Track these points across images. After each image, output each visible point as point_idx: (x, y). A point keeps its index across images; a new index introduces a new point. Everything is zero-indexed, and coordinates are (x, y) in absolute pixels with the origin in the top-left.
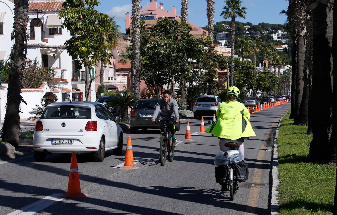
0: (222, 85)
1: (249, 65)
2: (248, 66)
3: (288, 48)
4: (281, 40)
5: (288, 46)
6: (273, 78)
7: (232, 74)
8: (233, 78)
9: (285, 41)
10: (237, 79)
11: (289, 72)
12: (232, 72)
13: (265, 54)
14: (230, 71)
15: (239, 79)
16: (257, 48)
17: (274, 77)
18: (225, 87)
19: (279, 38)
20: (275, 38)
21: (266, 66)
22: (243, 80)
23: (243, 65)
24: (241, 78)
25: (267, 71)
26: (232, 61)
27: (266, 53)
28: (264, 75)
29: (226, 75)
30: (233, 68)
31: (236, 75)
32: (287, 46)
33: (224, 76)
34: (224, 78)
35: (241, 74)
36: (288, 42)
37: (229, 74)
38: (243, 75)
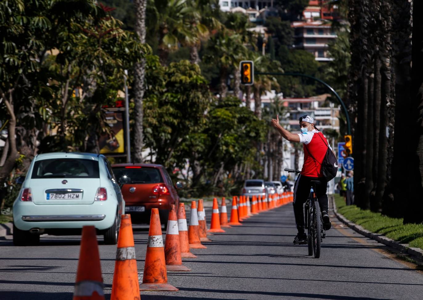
0: (108, 141)
1: (190, 76)
2: (186, 79)
3: (265, 37)
4: (244, 11)
5: (267, 32)
6: (250, 122)
7: (139, 107)
8: (141, 120)
9: (258, 14)
10: (154, 121)
11: (280, 110)
12: (139, 98)
14: (132, 93)
15: (159, 121)
16: (201, 26)
17: (255, 120)
18: (116, 147)
19: (236, 6)
20: (224, 6)
21: (249, 81)
22: (171, 125)
23: (169, 77)
24: (167, 118)
25: (231, 101)
26: (139, 65)
27: (228, 45)
28: (228, 113)
29: (122, 109)
30: (141, 86)
31: (150, 108)
32: (263, 32)
33: (115, 112)
34: (114, 119)
35: (165, 108)
36: (267, 18)
37: (129, 106)
38: (171, 109)
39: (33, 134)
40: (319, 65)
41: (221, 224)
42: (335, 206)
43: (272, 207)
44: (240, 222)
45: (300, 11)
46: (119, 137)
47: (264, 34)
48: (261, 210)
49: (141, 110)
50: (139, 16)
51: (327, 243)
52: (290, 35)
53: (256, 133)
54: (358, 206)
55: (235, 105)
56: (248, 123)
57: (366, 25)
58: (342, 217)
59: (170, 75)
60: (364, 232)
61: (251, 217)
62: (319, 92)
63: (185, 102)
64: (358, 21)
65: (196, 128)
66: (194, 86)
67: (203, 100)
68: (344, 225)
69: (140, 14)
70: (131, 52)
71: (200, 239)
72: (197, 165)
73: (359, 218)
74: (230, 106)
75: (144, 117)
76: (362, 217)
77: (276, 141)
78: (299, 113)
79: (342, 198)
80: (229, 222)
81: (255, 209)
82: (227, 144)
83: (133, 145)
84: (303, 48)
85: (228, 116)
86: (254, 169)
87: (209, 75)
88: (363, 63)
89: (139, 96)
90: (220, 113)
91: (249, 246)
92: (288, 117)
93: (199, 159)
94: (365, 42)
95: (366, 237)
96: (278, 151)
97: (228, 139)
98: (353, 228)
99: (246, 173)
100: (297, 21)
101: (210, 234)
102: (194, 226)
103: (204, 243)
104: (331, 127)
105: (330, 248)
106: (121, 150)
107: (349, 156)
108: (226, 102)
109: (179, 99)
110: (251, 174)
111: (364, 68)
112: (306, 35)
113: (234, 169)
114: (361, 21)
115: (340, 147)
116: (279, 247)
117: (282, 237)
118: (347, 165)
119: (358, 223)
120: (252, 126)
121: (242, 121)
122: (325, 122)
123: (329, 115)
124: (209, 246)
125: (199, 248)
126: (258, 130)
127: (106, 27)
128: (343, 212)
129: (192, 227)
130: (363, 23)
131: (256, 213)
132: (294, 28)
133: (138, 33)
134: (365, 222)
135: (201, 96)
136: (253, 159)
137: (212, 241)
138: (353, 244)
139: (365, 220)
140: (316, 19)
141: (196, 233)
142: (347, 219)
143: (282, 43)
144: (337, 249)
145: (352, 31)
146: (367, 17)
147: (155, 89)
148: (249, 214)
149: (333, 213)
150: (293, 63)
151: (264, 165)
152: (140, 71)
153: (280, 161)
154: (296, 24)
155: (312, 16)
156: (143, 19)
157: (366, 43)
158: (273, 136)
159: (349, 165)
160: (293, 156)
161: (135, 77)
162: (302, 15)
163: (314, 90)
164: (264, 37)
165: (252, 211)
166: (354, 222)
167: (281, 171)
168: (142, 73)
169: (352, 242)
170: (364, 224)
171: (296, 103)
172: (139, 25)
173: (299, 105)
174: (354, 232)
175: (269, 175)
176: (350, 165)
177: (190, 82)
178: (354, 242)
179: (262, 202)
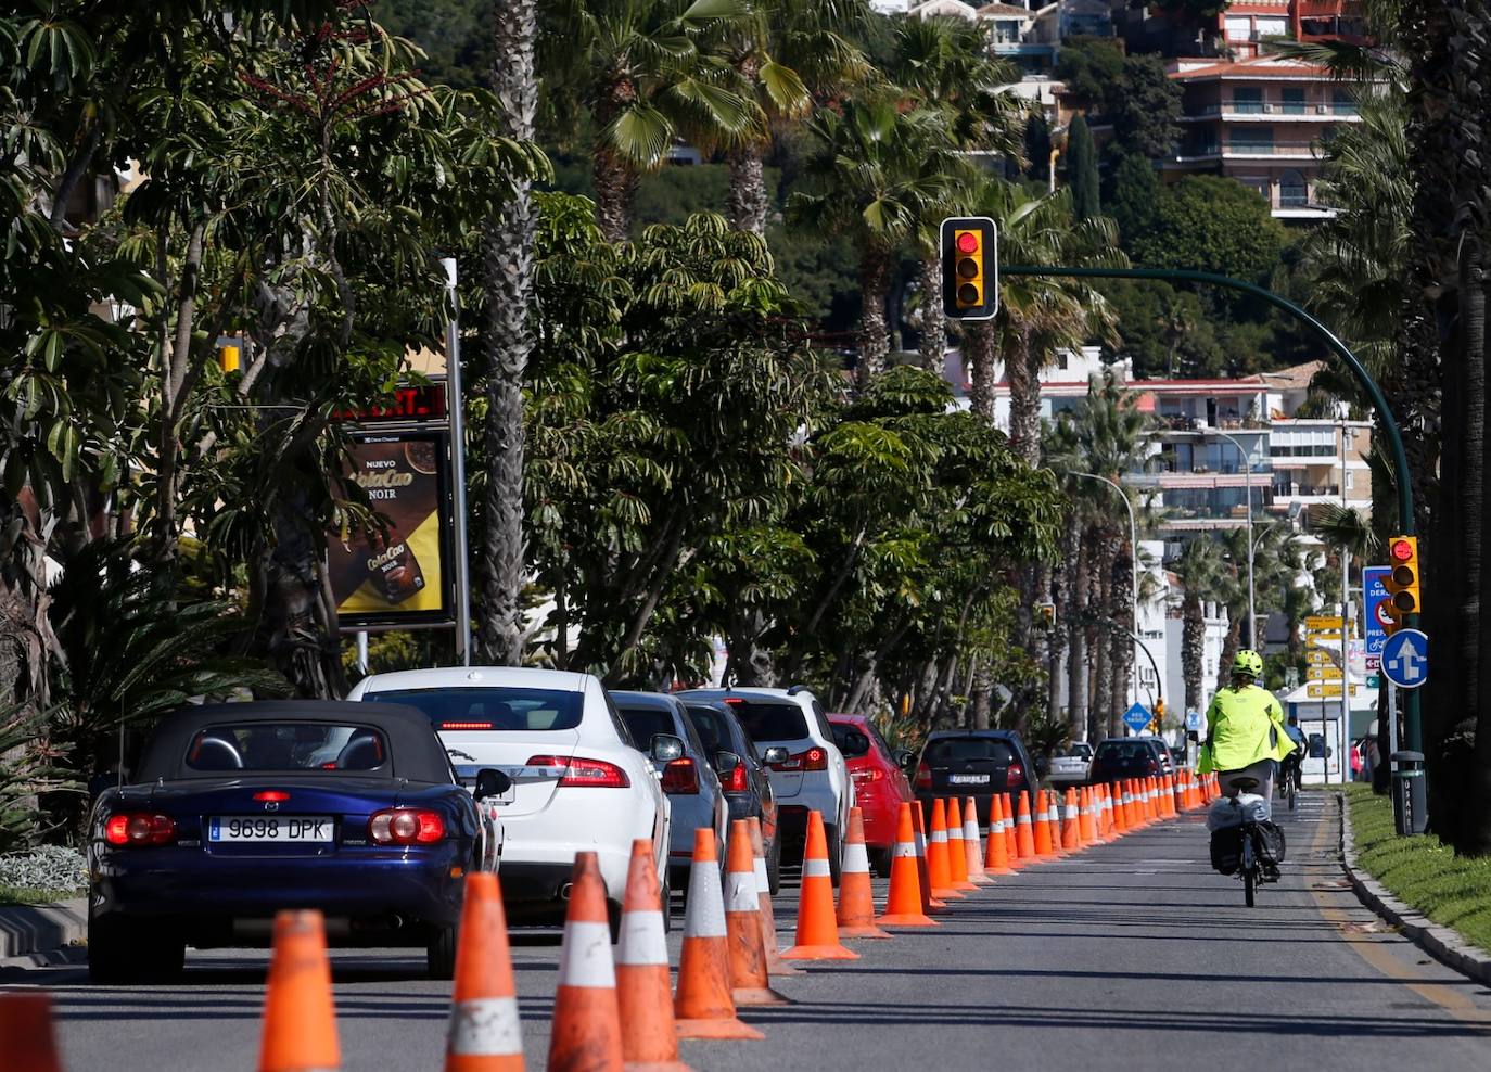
0: (373, 563)
2: (711, 297)
3: (1061, 122)
5: (1066, 100)
6: (992, 479)
7: (509, 415)
8: (515, 469)
9: (1027, 26)
10: (574, 477)
11: (1121, 428)
12: (509, 377)
13: (875, 168)
14: (478, 361)
15: (599, 482)
16: (778, 73)
17: (1008, 471)
18: (413, 588)
21: (980, 300)
22: (649, 491)
24: (624, 462)
26: (507, 237)
27: (892, 152)
28: (892, 439)
29: (433, 424)
30: (516, 326)
31: (555, 420)
32: (1048, 99)
33: (405, 437)
34: (402, 467)
35: (618, 419)
36: (1065, 42)
37: (467, 414)
38: (647, 425)
39: (31, 533)
40: (1286, 238)
41: (841, 923)
42: (1347, 837)
43: (1079, 845)
44: (928, 911)
45: (1209, 13)
46: (424, 542)
47: (1052, 108)
48: (1031, 859)
49: (515, 428)
50: (510, 28)
51: (1301, 1013)
52: (1161, 114)
53: (1013, 526)
54: (1444, 841)
55: (926, 408)
56: (979, 484)
57: (1473, 59)
58: (1373, 888)
59: (643, 278)
60: (1466, 957)
61: (984, 885)
62: (1285, 353)
63: (703, 393)
64: (1440, 45)
65: (753, 504)
66: (743, 324)
67: (784, 386)
68: (1383, 925)
69: (512, 18)
70: (461, 178)
71: (731, 997)
72: (760, 660)
73: (1446, 896)
74: (904, 409)
75: (528, 458)
76: (1459, 888)
77: (1101, 562)
78: (1201, 439)
79: (1382, 800)
80: (880, 911)
81: (1001, 853)
82: (888, 574)
83: (481, 579)
84: (1219, 168)
85: (897, 453)
86: (1008, 679)
87: (823, 282)
88: (1464, 223)
89: (509, 368)
90: (862, 438)
91: (951, 1028)
92: (1157, 457)
93: (770, 640)
94: (1471, 136)
95: (1475, 980)
96: (1114, 604)
97: (894, 549)
98: (1420, 938)
99: (975, 695)
100: (1194, 53)
101: (790, 971)
102: (706, 940)
103: (748, 1015)
104: (1336, 500)
105: (1309, 1037)
106: (430, 599)
107: (1406, 624)
108: (887, 395)
109: (679, 380)
110: (995, 702)
111: (1470, 247)
112: (1229, 115)
113: (921, 678)
114: (1455, 42)
115: (1370, 587)
116: (1086, 1031)
117: (1105, 980)
118: (1401, 662)
119: (1442, 914)
120: (995, 494)
121: (952, 474)
122: (1311, 480)
123: (1329, 450)
124: (776, 1026)
125: (727, 1038)
126: (1023, 512)
127: (351, 69)
128: (1381, 864)
129: (697, 948)
130: (1464, 51)
131: (1006, 869)
132: (1180, 81)
133: (506, 100)
134: (1473, 912)
135: (772, 368)
136: (1004, 636)
137: (795, 1002)
138: (1415, 1014)
139: (1472, 903)
140: (1270, 45)
141: (715, 970)
142: (1396, 895)
143: (1131, 145)
144: (1344, 1040)
145: (1416, 87)
146: (1480, 27)
147: (578, 337)
148: (977, 873)
149: (1340, 870)
150: (1177, 232)
151: (1052, 664)
152: (514, 261)
153: (1121, 646)
154: (1188, 68)
155: (1254, 33)
156: (525, 39)
157: (1478, 139)
158: (1093, 537)
159: (1407, 662)
160: (1179, 625)
161: (491, 289)
162: (1215, 30)
163: (1266, 346)
164: (1054, 123)
165: (988, 862)
166: (1424, 912)
167: (1126, 685)
168: (520, 269)
169: (1413, 1006)
170: (1467, 922)
171: (1191, 399)
172: (509, 66)
173: (1202, 408)
174: (1424, 956)
175: (1073, 704)
176: (1414, 662)
177: (728, 308)
178: (1422, 1007)
179: (1035, 825)
